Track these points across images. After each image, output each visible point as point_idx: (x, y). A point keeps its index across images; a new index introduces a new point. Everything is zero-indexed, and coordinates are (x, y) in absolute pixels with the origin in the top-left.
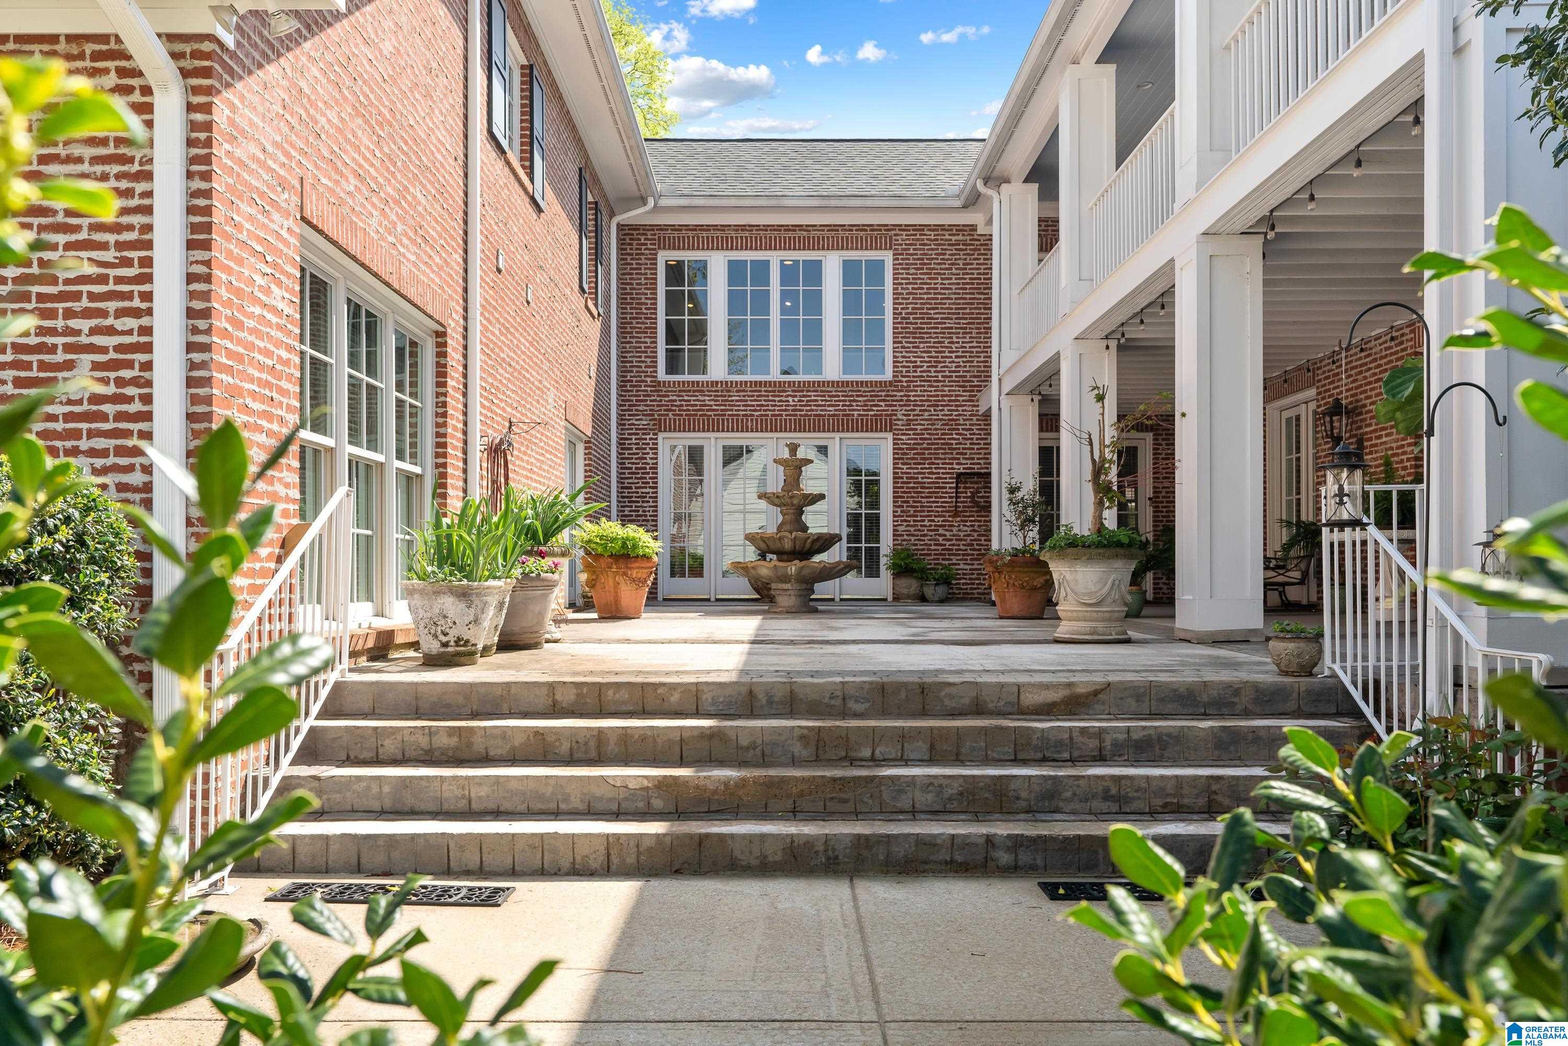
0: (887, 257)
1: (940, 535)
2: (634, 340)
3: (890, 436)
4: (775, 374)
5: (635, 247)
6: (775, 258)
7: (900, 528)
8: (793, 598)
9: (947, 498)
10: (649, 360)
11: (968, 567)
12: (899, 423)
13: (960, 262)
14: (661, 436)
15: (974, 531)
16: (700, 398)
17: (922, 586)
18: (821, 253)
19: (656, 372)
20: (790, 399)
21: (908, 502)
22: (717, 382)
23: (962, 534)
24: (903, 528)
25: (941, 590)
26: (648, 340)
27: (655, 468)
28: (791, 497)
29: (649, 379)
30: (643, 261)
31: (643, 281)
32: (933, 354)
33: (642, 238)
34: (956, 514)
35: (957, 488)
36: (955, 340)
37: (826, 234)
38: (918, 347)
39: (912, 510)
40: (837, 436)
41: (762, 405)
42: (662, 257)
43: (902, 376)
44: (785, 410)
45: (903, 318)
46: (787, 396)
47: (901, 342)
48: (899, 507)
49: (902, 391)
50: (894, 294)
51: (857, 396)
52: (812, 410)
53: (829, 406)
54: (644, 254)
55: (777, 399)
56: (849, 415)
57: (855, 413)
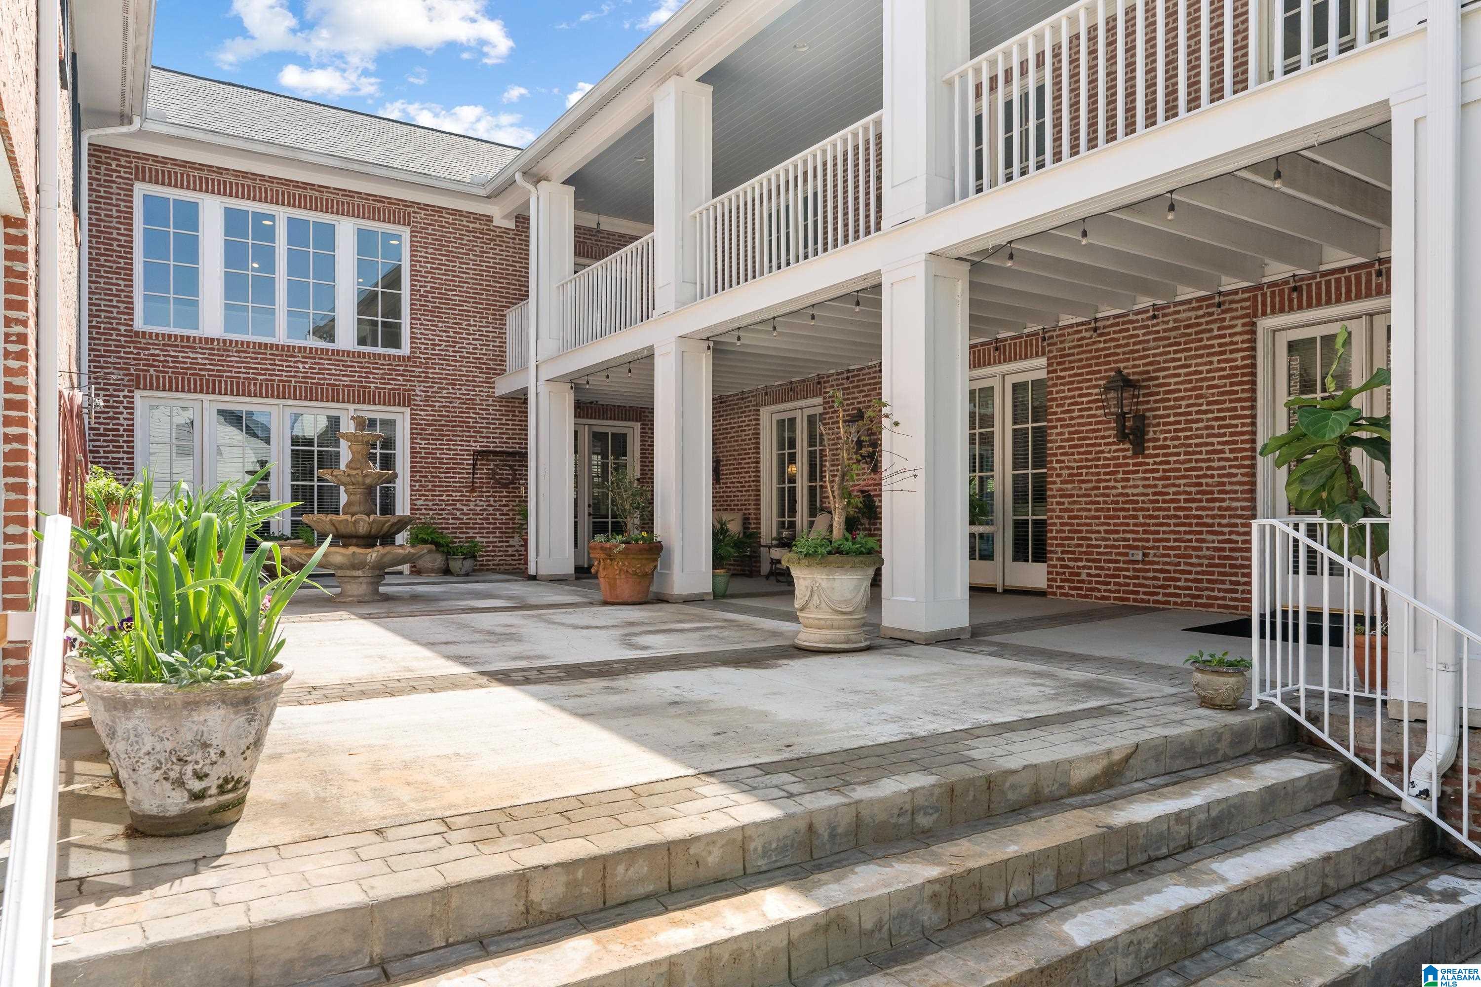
0: (405, 232)
1: (458, 510)
2: (102, 280)
3: (407, 411)
4: (281, 336)
5: (103, 171)
6: (282, 214)
7: (419, 503)
8: (364, 586)
9: (465, 474)
10: (122, 306)
11: (485, 540)
12: (418, 398)
13: (478, 249)
14: (138, 394)
15: (490, 506)
16: (191, 355)
17: (447, 560)
18: (334, 217)
19: (132, 320)
20: (300, 365)
21: (426, 477)
22: (212, 340)
23: (479, 508)
24: (421, 502)
25: (468, 564)
26: (121, 282)
27: (130, 430)
28: (366, 476)
29: (123, 328)
30: (115, 190)
31: (115, 214)
32: (452, 334)
33: (114, 163)
34: (473, 490)
35: (474, 465)
36: (472, 323)
37: (341, 199)
38: (436, 326)
39: (430, 484)
40: (352, 407)
41: (267, 369)
42: (140, 189)
43: (421, 353)
44: (295, 377)
45: (421, 296)
46: (297, 362)
47: (419, 319)
48: (417, 481)
49: (420, 367)
50: (412, 270)
51: (374, 368)
52: (325, 379)
53: (344, 376)
54: (115, 182)
55: (285, 364)
56: (365, 387)
57: (372, 385)
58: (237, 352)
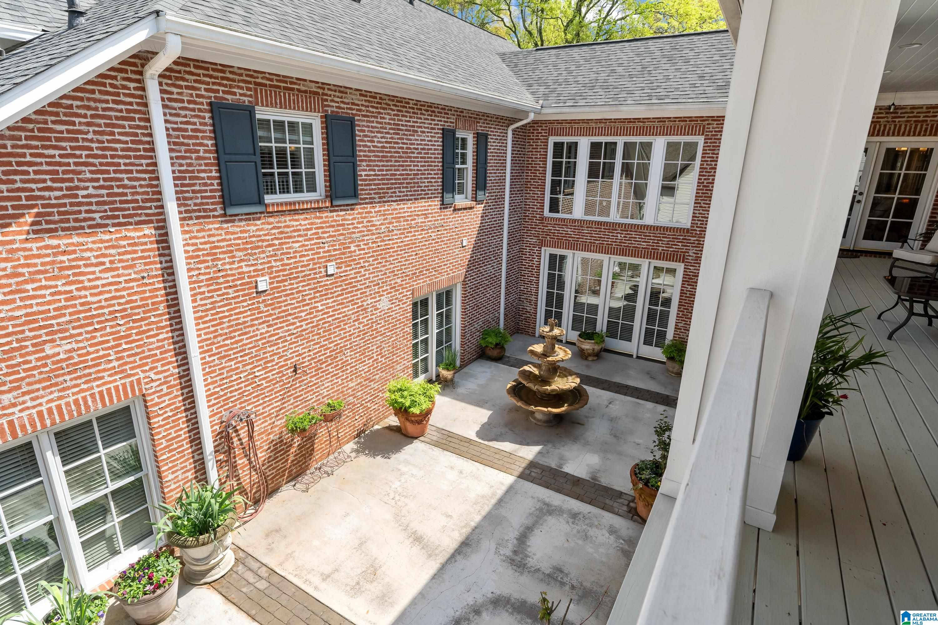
0: (701, 140)
2: (531, 192)
3: (683, 265)
4: (614, 216)
5: (535, 134)
6: (620, 141)
7: (679, 324)
10: (539, 204)
12: (690, 258)
14: (544, 248)
18: (653, 137)
19: (543, 211)
20: (619, 235)
22: (576, 220)
24: (682, 325)
26: (539, 193)
27: (538, 267)
29: (538, 216)
30: (539, 144)
31: (539, 156)
33: (540, 129)
37: (656, 124)
40: (647, 261)
41: (601, 237)
42: (552, 140)
43: (697, 227)
44: (615, 242)
45: (704, 186)
46: (617, 233)
47: (700, 203)
48: (681, 311)
49: (695, 237)
50: (700, 168)
51: (663, 237)
52: (632, 244)
53: (643, 242)
54: (539, 139)
55: (611, 234)
56: (656, 249)
57: (660, 248)
58: (587, 227)
